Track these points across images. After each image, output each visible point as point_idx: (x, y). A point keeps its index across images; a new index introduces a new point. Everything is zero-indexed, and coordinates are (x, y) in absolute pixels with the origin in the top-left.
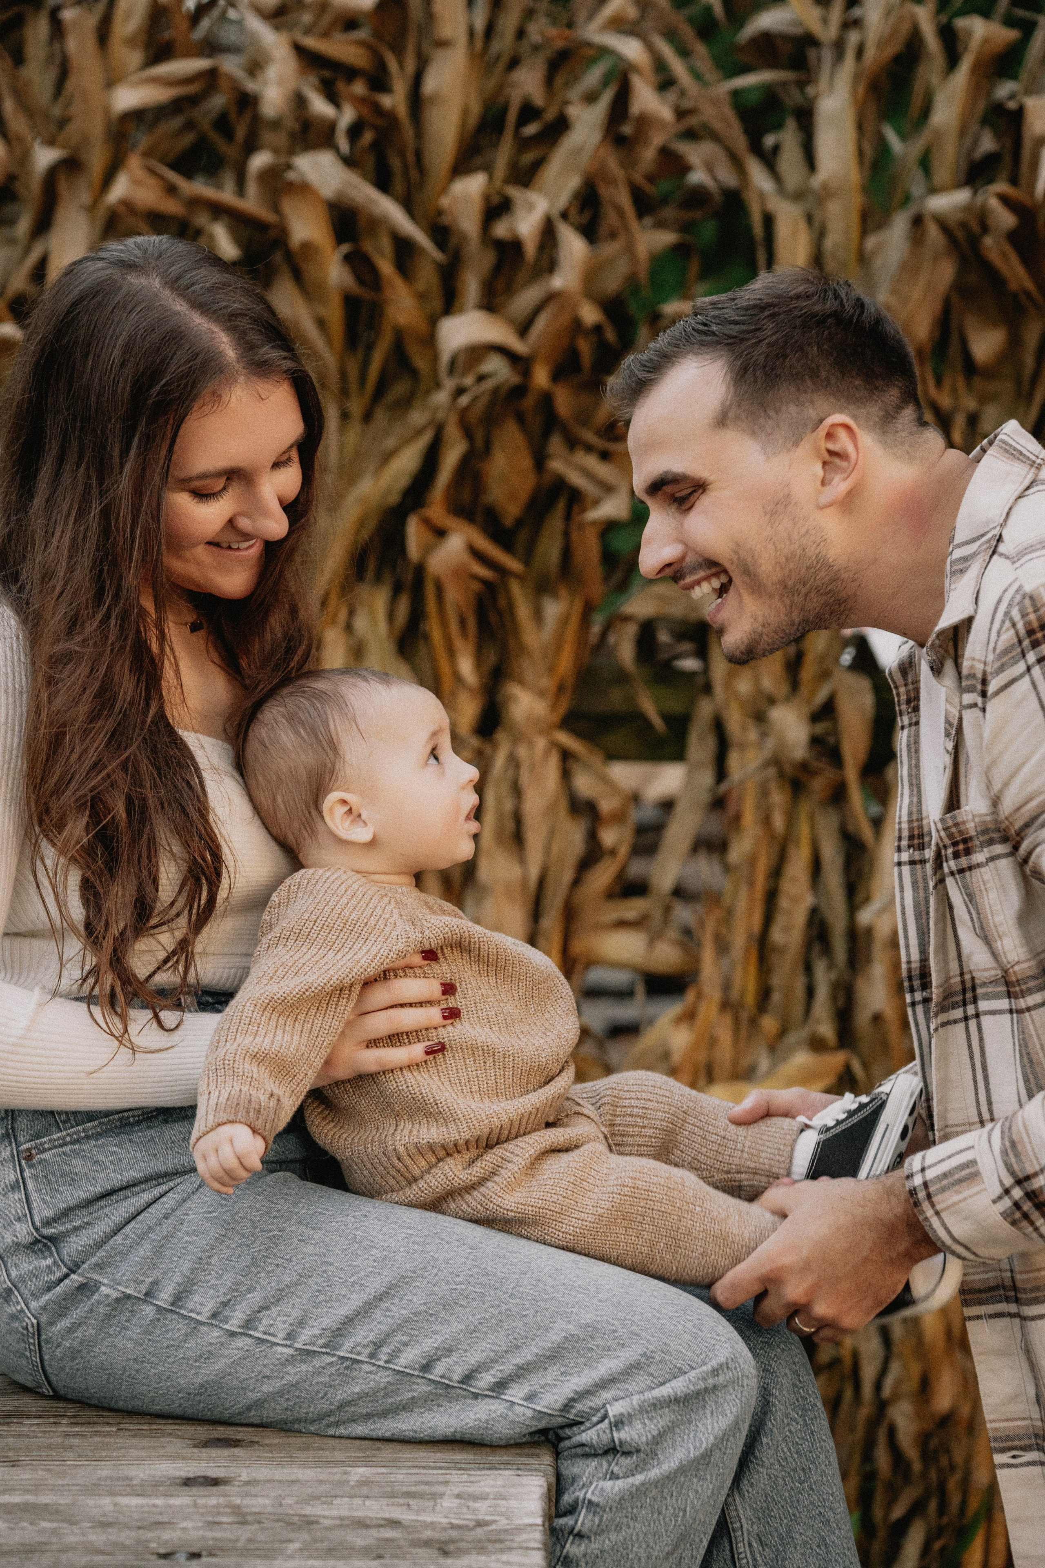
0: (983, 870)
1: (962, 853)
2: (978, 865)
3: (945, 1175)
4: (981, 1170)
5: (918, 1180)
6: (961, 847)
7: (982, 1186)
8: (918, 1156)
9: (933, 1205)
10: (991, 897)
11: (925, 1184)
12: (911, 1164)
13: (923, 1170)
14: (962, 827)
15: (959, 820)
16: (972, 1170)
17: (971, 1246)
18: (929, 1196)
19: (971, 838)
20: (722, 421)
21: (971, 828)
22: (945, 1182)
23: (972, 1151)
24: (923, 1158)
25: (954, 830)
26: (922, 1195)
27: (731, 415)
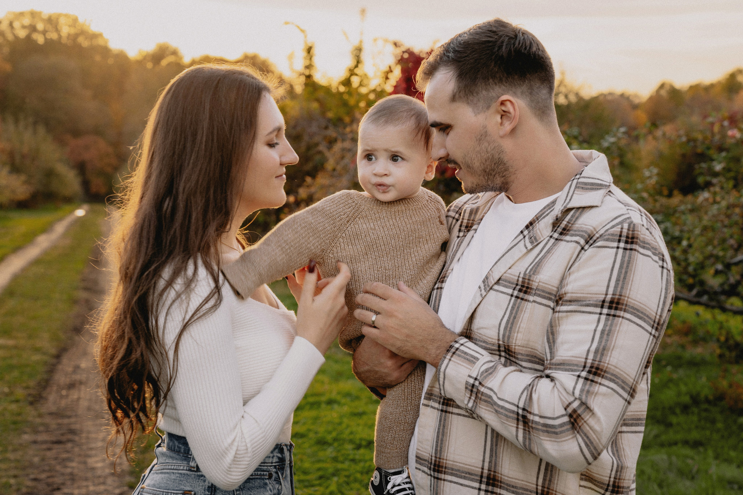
0: (529, 303)
1: (523, 291)
2: (529, 301)
3: (466, 353)
4: (476, 364)
5: (457, 345)
6: (524, 289)
7: (471, 368)
8: (466, 340)
9: (452, 357)
10: (525, 315)
11: (457, 349)
12: (461, 339)
13: (462, 345)
14: (531, 282)
15: (531, 279)
16: (474, 360)
17: (446, 379)
18: (454, 353)
19: (531, 289)
20: (454, 99)
21: (534, 285)
22: (463, 355)
23: (481, 356)
24: (466, 342)
25: (527, 281)
26: (453, 350)
27: (457, 96)
